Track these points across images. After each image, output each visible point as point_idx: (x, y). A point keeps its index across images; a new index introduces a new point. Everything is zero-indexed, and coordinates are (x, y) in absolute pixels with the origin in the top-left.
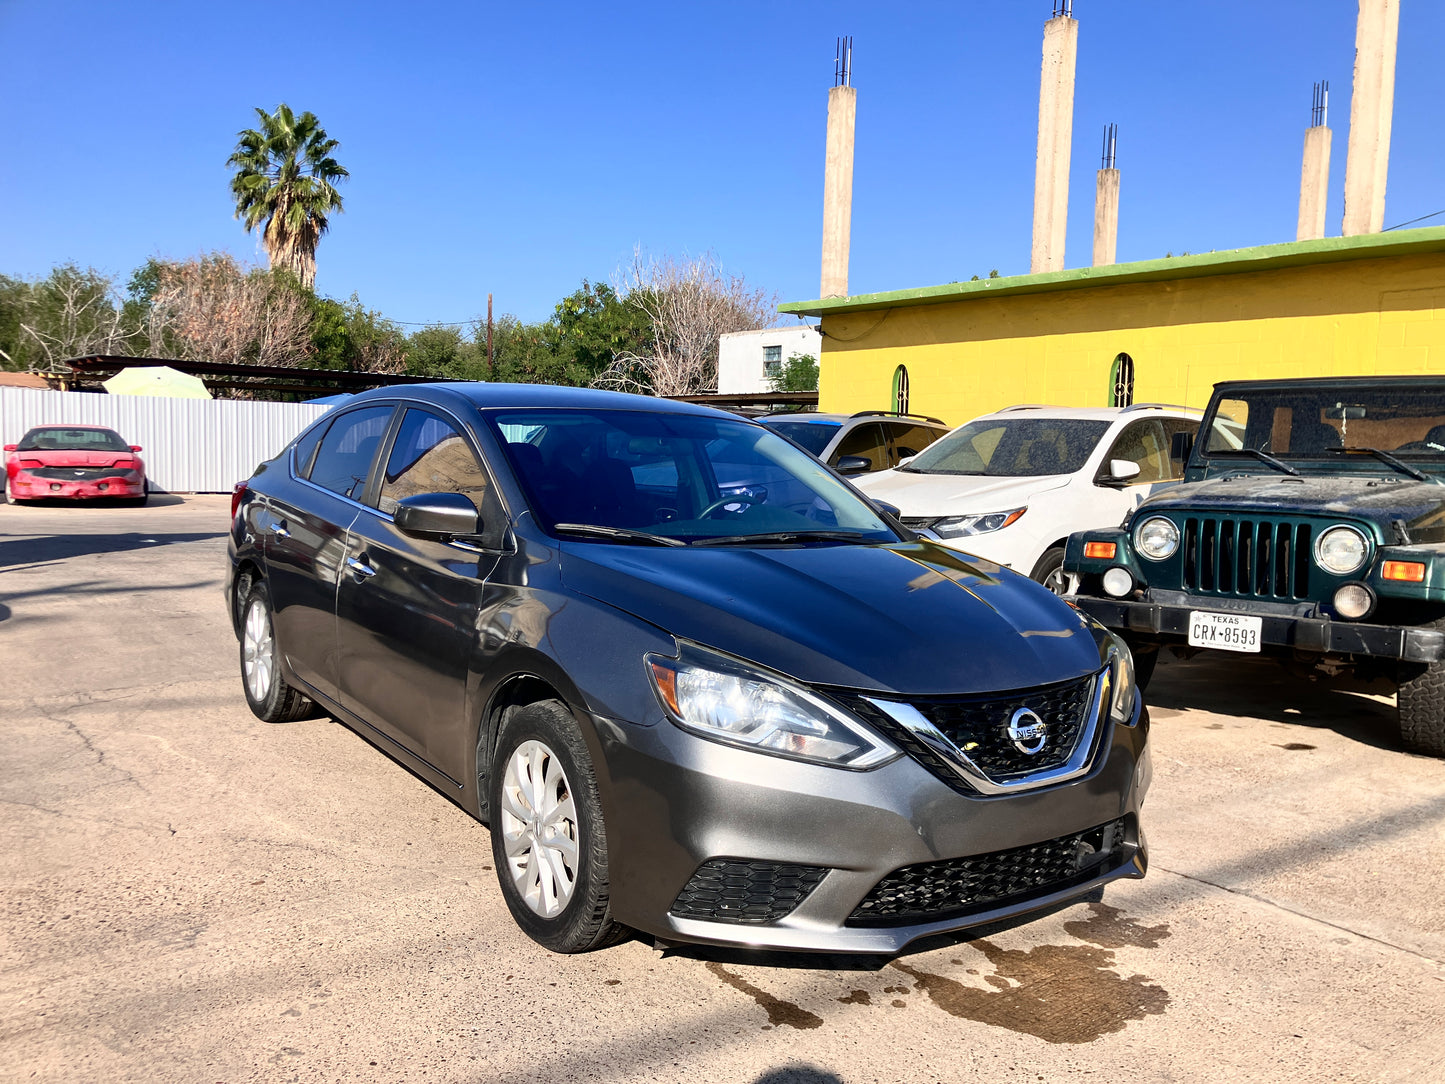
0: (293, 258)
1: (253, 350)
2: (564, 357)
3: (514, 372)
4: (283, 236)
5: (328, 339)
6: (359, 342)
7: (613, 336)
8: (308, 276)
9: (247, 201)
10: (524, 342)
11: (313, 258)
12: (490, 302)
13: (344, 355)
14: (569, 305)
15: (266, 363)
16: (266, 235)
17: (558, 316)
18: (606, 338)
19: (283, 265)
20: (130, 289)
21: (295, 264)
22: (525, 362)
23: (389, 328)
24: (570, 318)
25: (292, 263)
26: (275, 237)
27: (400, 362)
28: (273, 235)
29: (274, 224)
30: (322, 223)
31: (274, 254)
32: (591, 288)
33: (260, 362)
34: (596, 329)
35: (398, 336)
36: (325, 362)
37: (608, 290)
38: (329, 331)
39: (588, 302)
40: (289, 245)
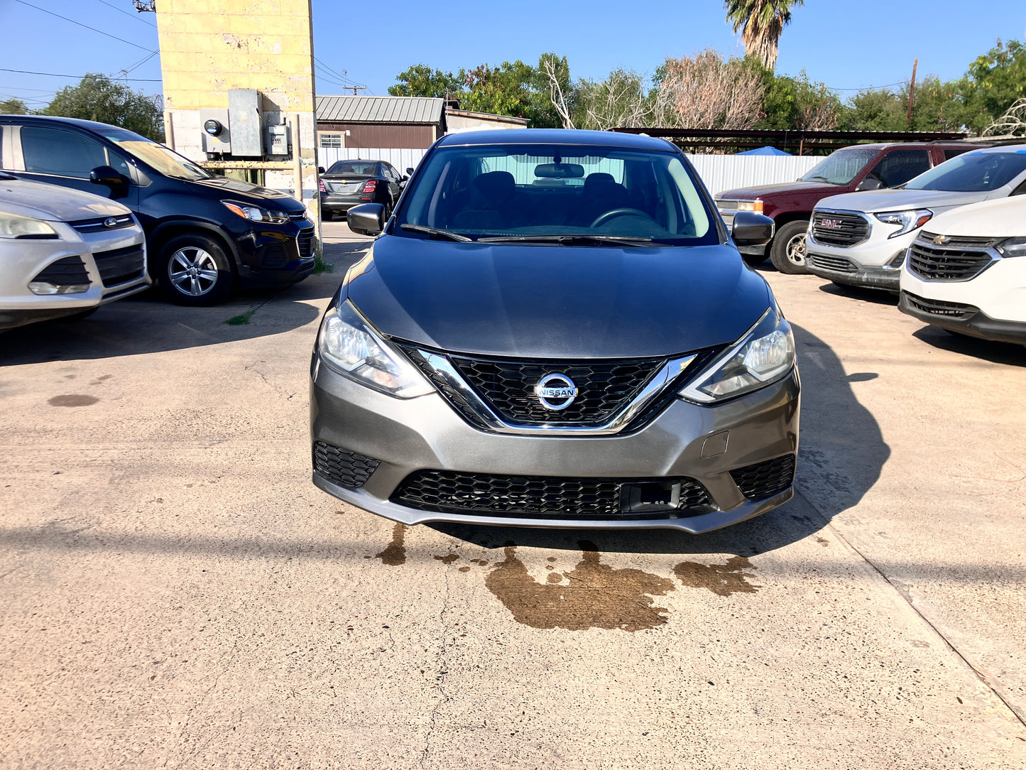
0: (761, 47)
1: (722, 119)
2: (975, 107)
3: (928, 123)
4: (756, 30)
5: (778, 106)
6: (802, 107)
7: (1018, 85)
8: (771, 59)
9: (734, 8)
10: (940, 98)
11: (776, 46)
12: (916, 65)
13: (789, 119)
14: (981, 62)
15: (730, 127)
16: (744, 32)
17: (971, 72)
18: (1013, 88)
19: (754, 53)
20: (653, 80)
21: (762, 52)
22: (939, 114)
23: (828, 95)
24: (982, 73)
25: (760, 51)
26: (750, 32)
27: (832, 121)
28: (749, 31)
29: (750, 23)
30: (787, 16)
31: (749, 45)
32: (1004, 46)
33: (726, 127)
34: (1004, 82)
35: (835, 100)
36: (774, 124)
37: (1019, 45)
38: (779, 100)
39: (1000, 58)
40: (759, 39)
